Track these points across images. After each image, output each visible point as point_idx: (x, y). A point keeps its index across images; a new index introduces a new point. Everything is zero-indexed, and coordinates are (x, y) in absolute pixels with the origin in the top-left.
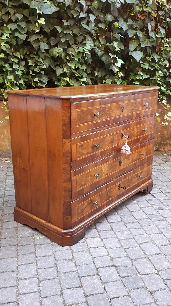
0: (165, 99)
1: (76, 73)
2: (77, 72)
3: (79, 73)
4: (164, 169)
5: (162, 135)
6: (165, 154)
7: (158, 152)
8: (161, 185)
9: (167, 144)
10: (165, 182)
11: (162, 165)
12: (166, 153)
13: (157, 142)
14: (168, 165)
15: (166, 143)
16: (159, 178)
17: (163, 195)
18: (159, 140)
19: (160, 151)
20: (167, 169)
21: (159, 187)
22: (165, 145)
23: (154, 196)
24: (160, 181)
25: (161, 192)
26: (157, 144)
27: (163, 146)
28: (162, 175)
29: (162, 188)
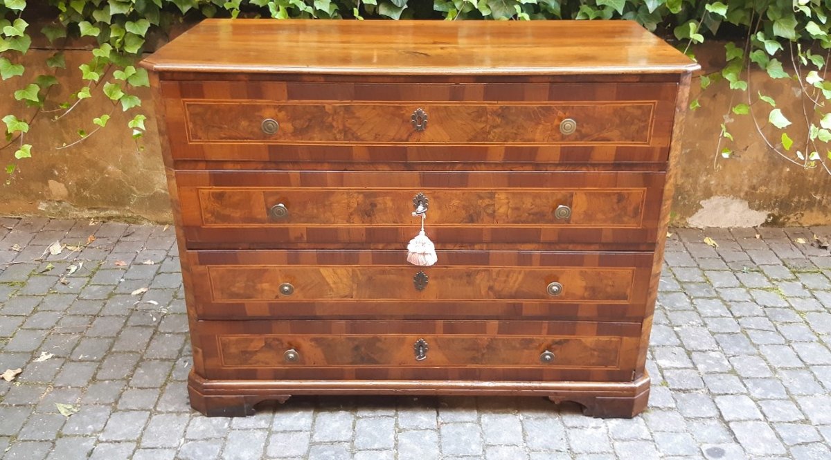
0: (820, 66)
4: (787, 305)
5: (798, 174)
6: (801, 241)
7: (776, 229)
8: (768, 383)
9: (811, 205)
11: (783, 288)
12: (802, 235)
13: (776, 197)
14: (804, 287)
15: (807, 200)
16: (764, 350)
17: (769, 434)
18: (785, 190)
19: (783, 225)
20: (800, 309)
21: (757, 393)
22: (804, 208)
23: (733, 433)
24: (763, 364)
25: (761, 417)
26: (776, 202)
27: (796, 208)
28: (776, 335)
29: (768, 399)
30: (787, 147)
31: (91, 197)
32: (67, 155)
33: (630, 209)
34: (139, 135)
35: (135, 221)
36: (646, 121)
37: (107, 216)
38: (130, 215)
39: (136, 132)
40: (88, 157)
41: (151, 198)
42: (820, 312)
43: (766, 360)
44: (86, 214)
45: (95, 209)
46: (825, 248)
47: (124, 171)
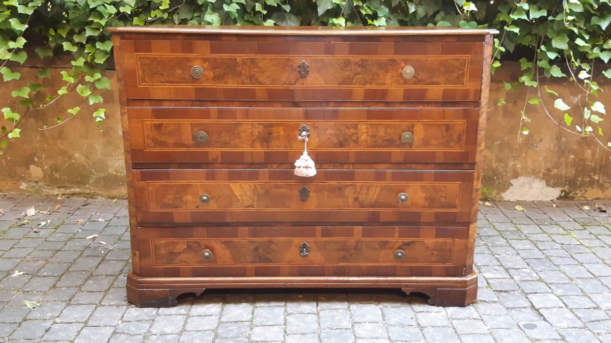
0: (588, 69)
1: (363, 8)
2: (364, 5)
3: (369, 8)
4: (578, 243)
5: (580, 160)
6: (586, 208)
7: (568, 202)
8: (568, 286)
9: (592, 183)
10: (577, 278)
11: (575, 234)
12: (587, 204)
13: (566, 177)
14: (591, 233)
15: (588, 179)
16: (562, 268)
17: (570, 315)
18: (571, 172)
19: (572, 198)
20: (588, 245)
21: (559, 292)
22: (587, 185)
23: (542, 315)
24: (563, 275)
25: (563, 305)
26: (566, 181)
27: (580, 187)
28: (571, 259)
29: (567, 295)
30: (569, 124)
31: (61, 178)
32: (46, 146)
33: (455, 136)
34: (100, 121)
35: (92, 196)
36: (463, 70)
37: (71, 193)
38: (88, 191)
39: (98, 119)
40: (61, 147)
41: (105, 178)
42: (604, 247)
43: (564, 273)
44: (56, 192)
45: (63, 187)
46: (605, 211)
47: (86, 157)
